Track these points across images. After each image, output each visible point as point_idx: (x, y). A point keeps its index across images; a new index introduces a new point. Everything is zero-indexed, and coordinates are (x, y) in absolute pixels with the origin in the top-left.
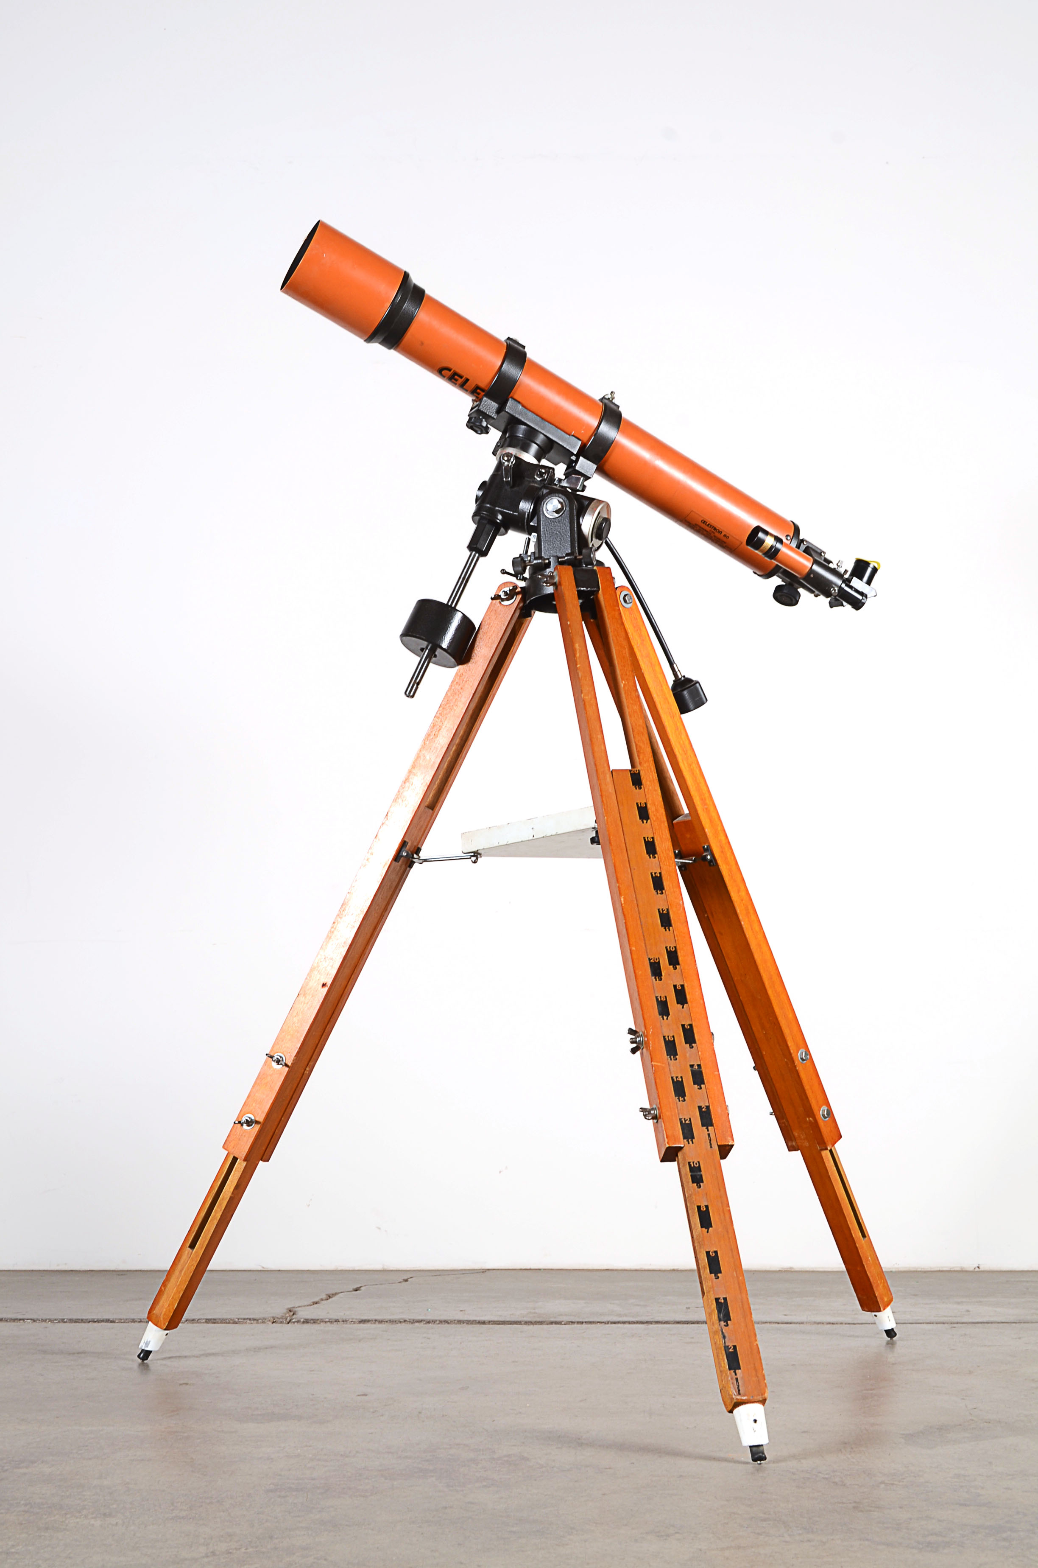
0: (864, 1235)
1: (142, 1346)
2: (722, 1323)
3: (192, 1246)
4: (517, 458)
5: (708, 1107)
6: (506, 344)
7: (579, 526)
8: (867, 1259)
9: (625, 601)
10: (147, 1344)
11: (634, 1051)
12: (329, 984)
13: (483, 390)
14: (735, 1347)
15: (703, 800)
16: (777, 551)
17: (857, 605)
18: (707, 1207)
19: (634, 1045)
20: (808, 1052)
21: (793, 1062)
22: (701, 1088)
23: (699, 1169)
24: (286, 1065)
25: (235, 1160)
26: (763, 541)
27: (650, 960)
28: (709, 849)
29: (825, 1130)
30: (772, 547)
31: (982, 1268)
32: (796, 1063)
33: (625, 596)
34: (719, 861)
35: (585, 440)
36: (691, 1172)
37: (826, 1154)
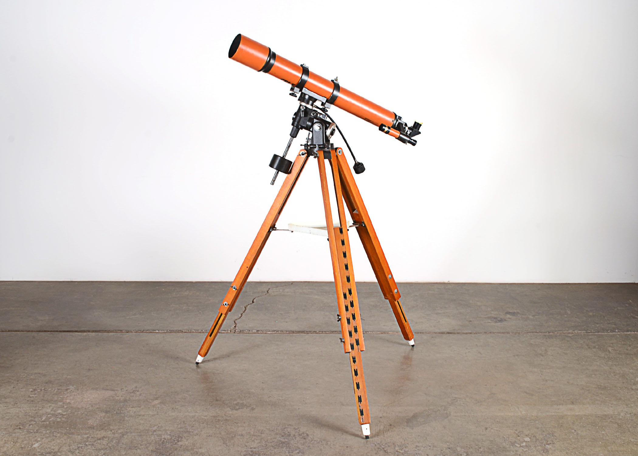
0: (406, 321)
1: (197, 361)
2: (359, 403)
3: (211, 336)
4: (305, 107)
5: (358, 339)
6: (302, 68)
7: (326, 133)
8: (407, 328)
9: (339, 153)
10: (198, 361)
11: (338, 321)
12: (249, 267)
13: (295, 85)
14: (362, 409)
15: (362, 209)
16: (389, 132)
17: (414, 145)
18: (357, 369)
19: (338, 319)
20: (392, 275)
21: (387, 279)
22: (356, 333)
23: (355, 358)
24: (236, 289)
25: (222, 314)
26: (384, 129)
27: (343, 293)
28: (364, 223)
29: (396, 296)
30: (387, 131)
31: (450, 282)
32: (388, 279)
33: (340, 151)
34: (367, 226)
35: (328, 98)
36: (353, 359)
37: (396, 303)
